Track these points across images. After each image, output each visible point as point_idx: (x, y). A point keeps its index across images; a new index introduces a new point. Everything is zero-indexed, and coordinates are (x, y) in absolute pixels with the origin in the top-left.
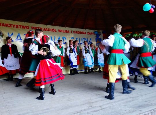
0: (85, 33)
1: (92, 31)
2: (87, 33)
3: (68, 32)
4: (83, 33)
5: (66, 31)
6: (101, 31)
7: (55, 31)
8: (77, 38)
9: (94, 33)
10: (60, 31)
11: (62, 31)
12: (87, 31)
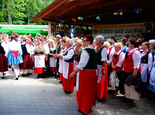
0: (137, 26)
1: (143, 23)
2: (138, 25)
3: (125, 26)
4: (135, 26)
5: (123, 26)
6: (152, 22)
7: (117, 27)
8: (130, 29)
9: (144, 25)
10: (120, 26)
11: (121, 26)
12: (138, 24)
